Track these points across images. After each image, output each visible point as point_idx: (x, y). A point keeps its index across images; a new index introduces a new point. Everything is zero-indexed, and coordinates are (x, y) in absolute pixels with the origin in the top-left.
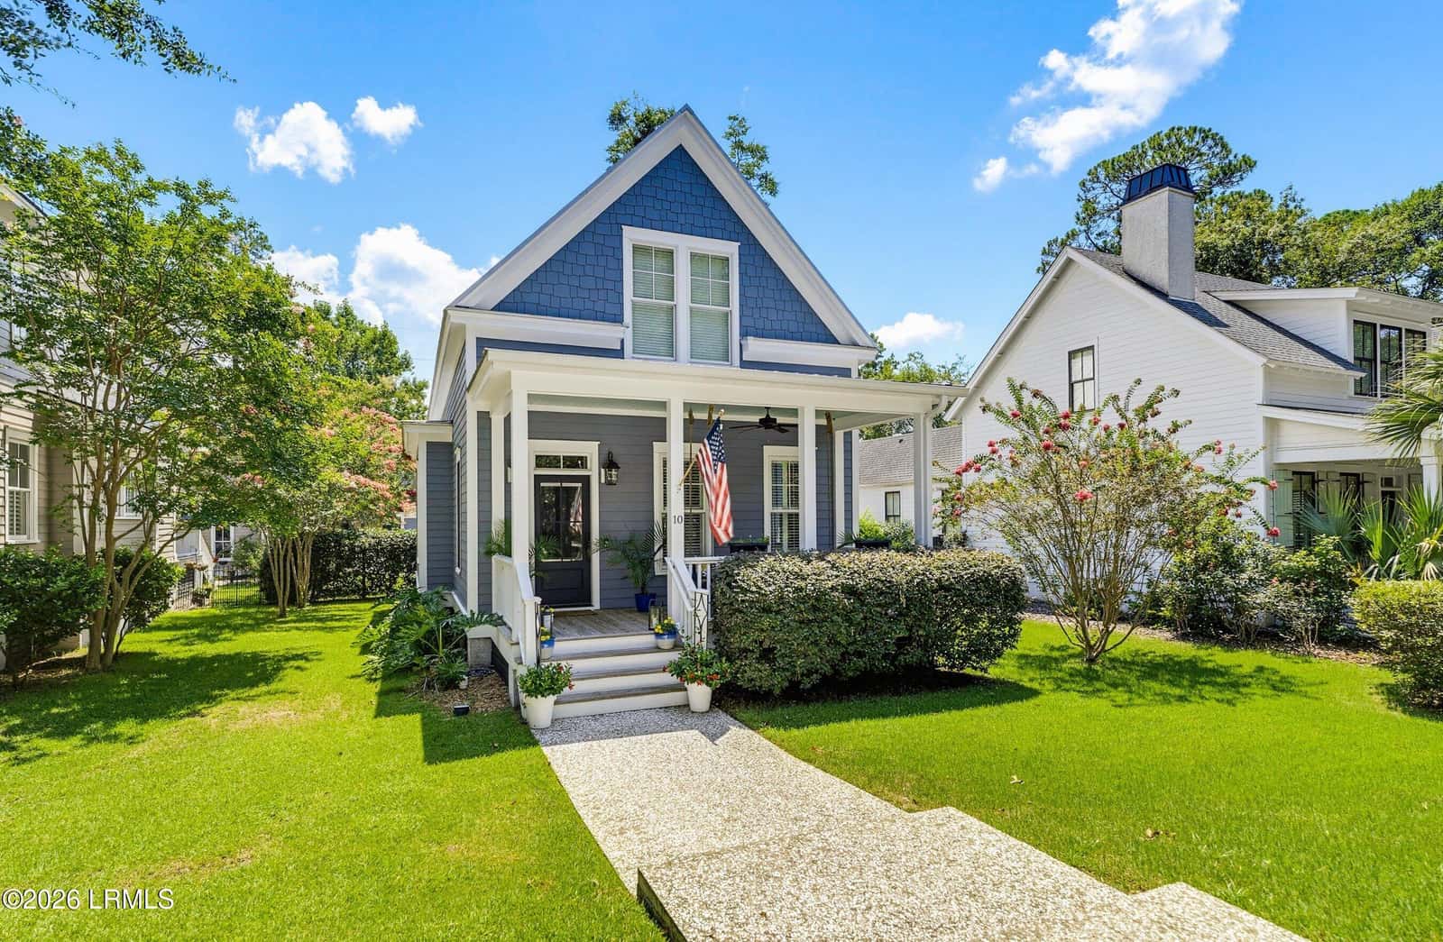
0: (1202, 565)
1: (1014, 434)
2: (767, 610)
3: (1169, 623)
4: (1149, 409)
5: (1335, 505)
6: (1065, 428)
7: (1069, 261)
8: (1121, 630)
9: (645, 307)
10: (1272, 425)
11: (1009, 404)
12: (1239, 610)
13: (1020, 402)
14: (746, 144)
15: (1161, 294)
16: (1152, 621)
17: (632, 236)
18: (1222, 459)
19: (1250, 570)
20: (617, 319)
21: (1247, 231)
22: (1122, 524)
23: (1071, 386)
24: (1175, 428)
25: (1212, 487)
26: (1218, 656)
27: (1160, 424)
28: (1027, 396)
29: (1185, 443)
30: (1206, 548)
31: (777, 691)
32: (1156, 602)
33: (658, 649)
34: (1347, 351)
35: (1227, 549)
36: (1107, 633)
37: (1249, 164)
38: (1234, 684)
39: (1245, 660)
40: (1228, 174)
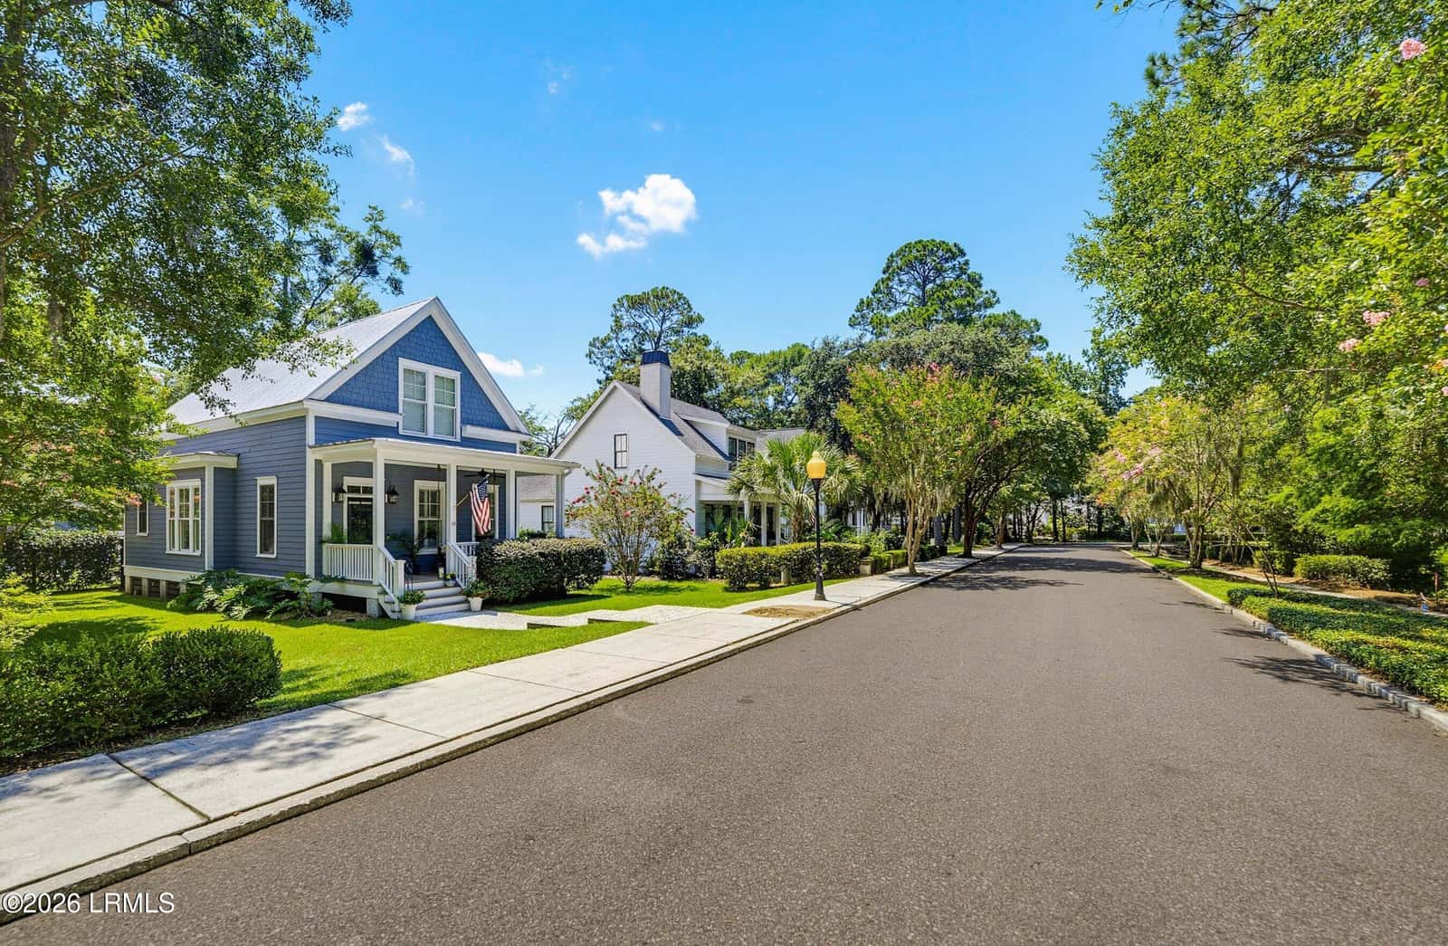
0: (671, 546)
1: (596, 484)
2: (510, 563)
3: (658, 574)
4: (651, 478)
5: (719, 518)
6: (619, 484)
7: (615, 387)
8: (637, 578)
9: (409, 404)
10: (698, 483)
11: (596, 471)
12: (684, 564)
13: (600, 471)
14: (383, 229)
15: (657, 415)
16: (650, 574)
17: (404, 363)
18: (677, 500)
19: (688, 548)
20: (395, 410)
21: (698, 363)
22: (640, 528)
23: (616, 453)
24: (660, 486)
25: (673, 512)
26: (676, 584)
27: (654, 483)
28: (604, 468)
29: (664, 493)
30: (672, 538)
31: (511, 600)
32: (653, 565)
33: (445, 586)
34: (726, 450)
35: (679, 539)
36: (633, 578)
37: (700, 319)
38: (679, 590)
39: (685, 584)
40: (690, 322)
